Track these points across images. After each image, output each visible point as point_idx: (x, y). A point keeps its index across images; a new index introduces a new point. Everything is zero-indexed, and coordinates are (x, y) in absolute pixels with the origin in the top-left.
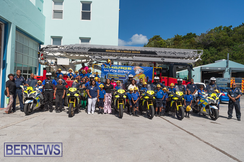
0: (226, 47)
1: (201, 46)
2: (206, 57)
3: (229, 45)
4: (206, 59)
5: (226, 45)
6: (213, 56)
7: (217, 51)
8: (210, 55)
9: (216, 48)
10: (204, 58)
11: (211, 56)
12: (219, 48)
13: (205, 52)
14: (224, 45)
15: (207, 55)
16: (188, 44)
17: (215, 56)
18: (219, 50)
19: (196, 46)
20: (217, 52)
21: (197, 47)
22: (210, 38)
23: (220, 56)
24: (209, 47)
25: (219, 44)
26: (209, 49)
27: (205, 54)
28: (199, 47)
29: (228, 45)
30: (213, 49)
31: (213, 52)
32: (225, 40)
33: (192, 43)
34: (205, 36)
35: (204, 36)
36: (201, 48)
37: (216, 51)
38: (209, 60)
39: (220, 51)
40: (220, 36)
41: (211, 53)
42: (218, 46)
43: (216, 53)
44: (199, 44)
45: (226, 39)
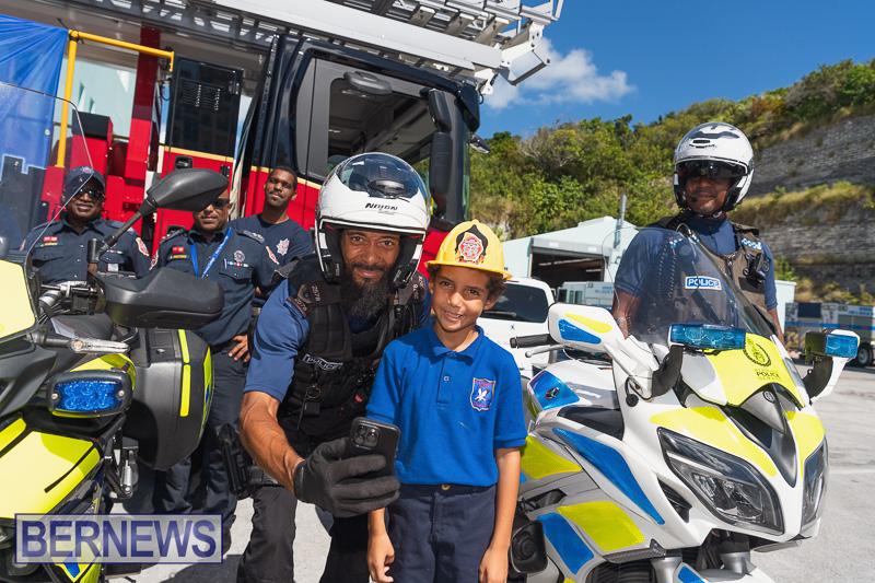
0: (611, 182)
1: (535, 171)
2: (549, 212)
3: (621, 178)
4: (550, 218)
5: (613, 178)
6: (571, 209)
7: (585, 193)
8: (562, 203)
9: (581, 182)
10: (542, 212)
11: (565, 208)
12: (590, 183)
13: (548, 192)
14: (607, 177)
15: (552, 202)
16: (494, 159)
17: (578, 212)
18: (592, 191)
19: (519, 169)
20: (586, 199)
21: (523, 171)
22: (565, 144)
23: (591, 212)
24: (560, 177)
25: (592, 172)
26: (560, 183)
27: (546, 200)
28: (529, 171)
29: (619, 179)
30: (572, 186)
31: (572, 197)
32: (610, 160)
33: (506, 156)
34: (551, 137)
35: (546, 138)
36: (534, 177)
37: (580, 195)
38: (557, 221)
39: (592, 196)
40: (596, 143)
41: (565, 199)
42: (587, 176)
43: (580, 198)
44: (529, 161)
45: (615, 155)
